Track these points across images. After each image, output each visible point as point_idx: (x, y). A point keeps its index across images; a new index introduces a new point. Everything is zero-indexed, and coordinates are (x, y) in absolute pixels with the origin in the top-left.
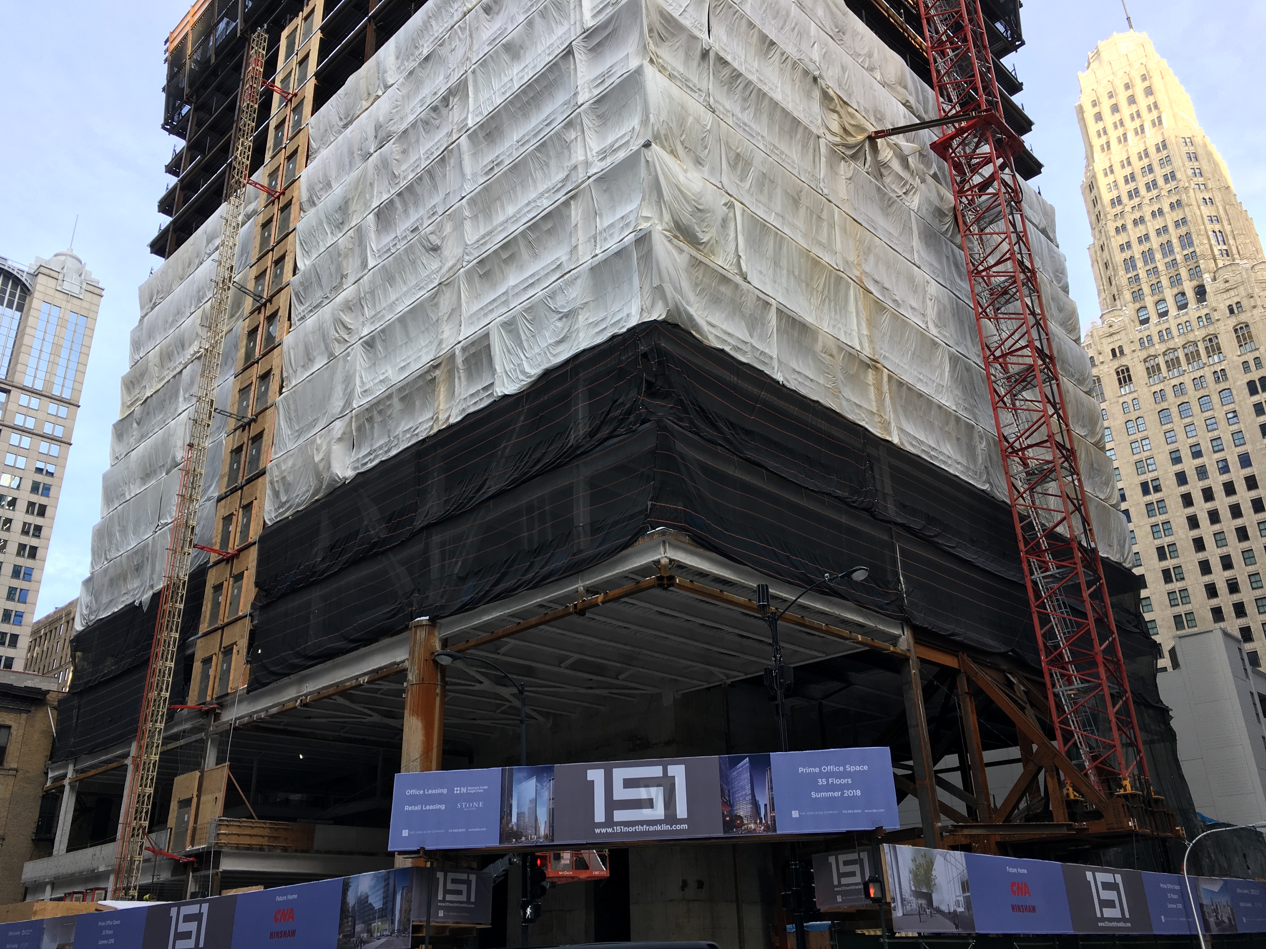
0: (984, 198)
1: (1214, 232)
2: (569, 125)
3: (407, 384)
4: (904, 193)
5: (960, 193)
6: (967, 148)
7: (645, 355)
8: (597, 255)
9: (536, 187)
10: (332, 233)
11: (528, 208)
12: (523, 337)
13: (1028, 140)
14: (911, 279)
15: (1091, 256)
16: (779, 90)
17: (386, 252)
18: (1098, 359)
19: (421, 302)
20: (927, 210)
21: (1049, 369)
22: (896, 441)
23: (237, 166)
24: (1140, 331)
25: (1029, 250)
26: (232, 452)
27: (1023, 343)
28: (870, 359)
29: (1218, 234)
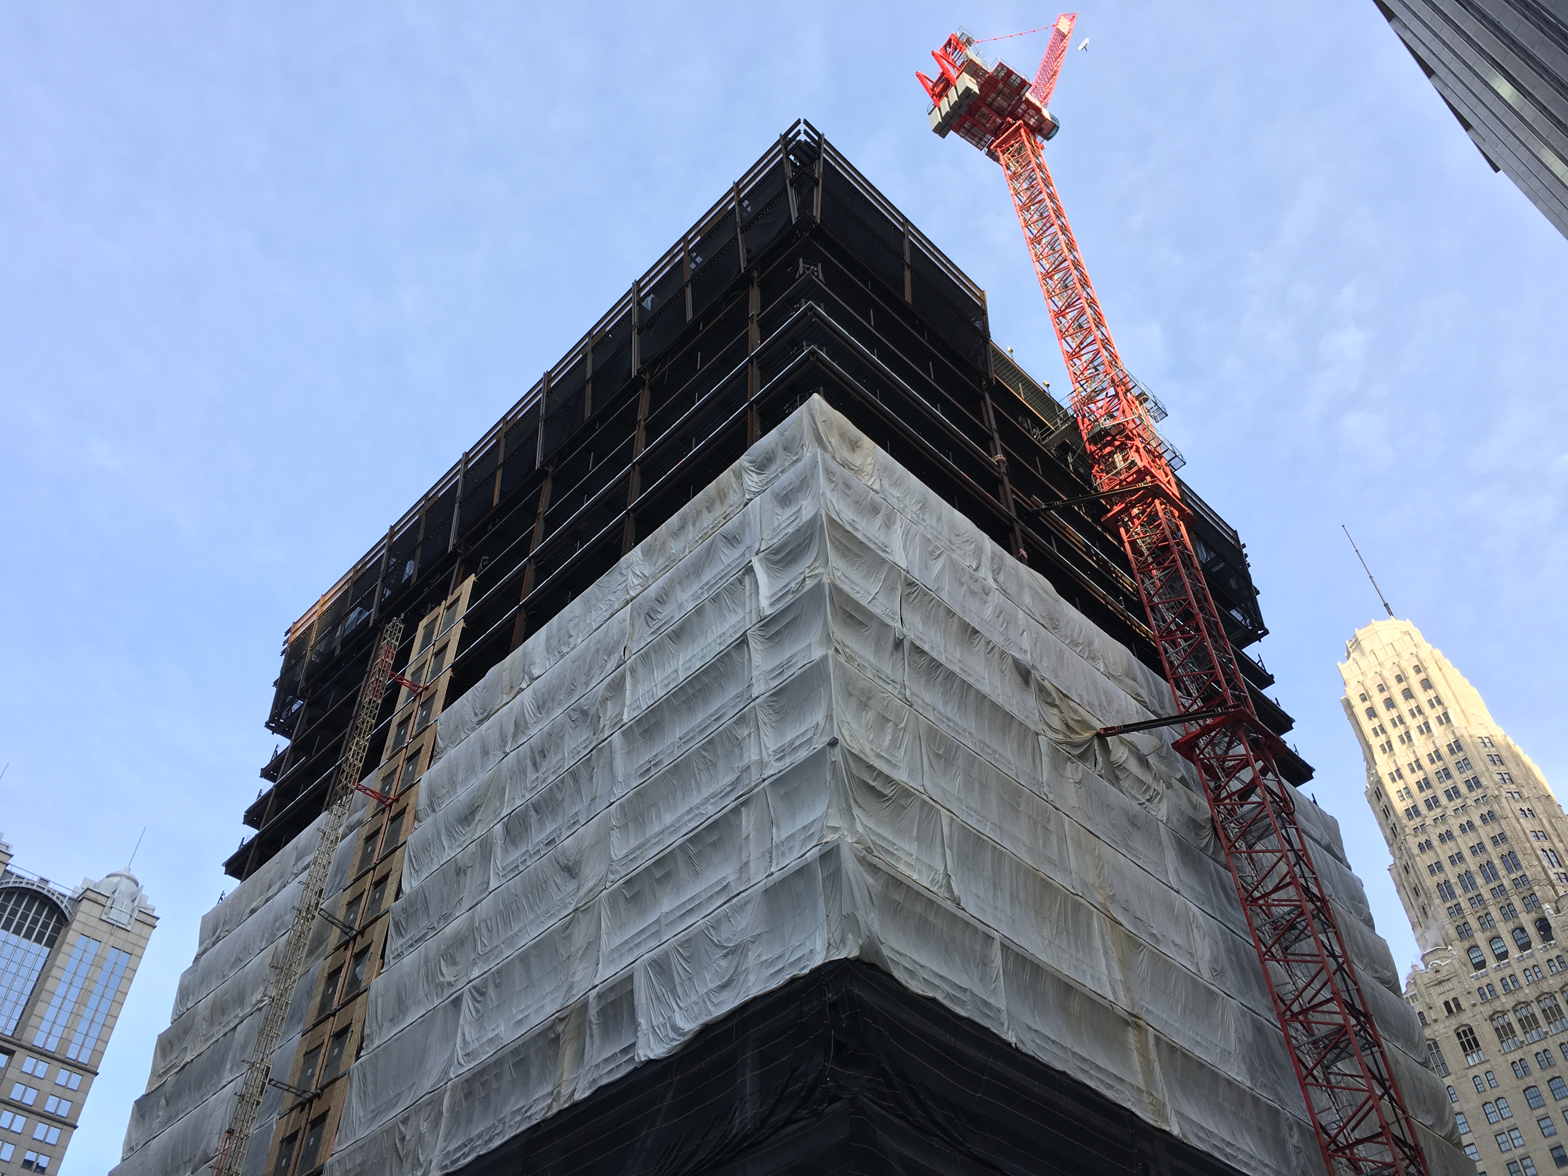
0: (1247, 807)
1: (1543, 850)
2: (741, 720)
3: (523, 1044)
4: (1148, 800)
5: (1216, 801)
6: (1217, 748)
7: (834, 1006)
8: (772, 874)
9: (699, 792)
10: (450, 848)
11: (690, 816)
12: (677, 980)
13: (1289, 739)
14: (1169, 907)
15: (1394, 879)
16: (987, 681)
17: (512, 870)
18: (1430, 1016)
19: (550, 933)
20: (1178, 820)
21: (1366, 1031)
22: (1176, 1131)
23: (347, 769)
24: (1477, 978)
25: (1314, 873)
26: (282, 1142)
27: (1326, 994)
28: (1129, 1013)
29: (1549, 852)
